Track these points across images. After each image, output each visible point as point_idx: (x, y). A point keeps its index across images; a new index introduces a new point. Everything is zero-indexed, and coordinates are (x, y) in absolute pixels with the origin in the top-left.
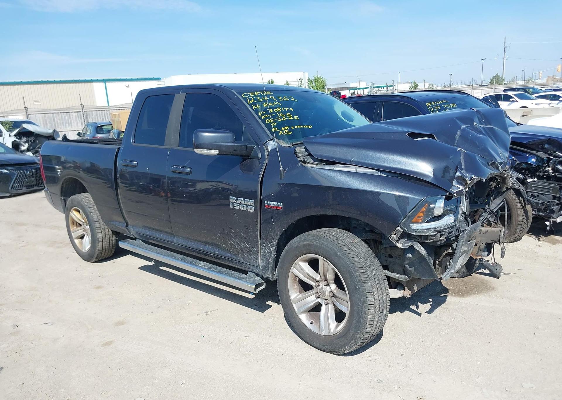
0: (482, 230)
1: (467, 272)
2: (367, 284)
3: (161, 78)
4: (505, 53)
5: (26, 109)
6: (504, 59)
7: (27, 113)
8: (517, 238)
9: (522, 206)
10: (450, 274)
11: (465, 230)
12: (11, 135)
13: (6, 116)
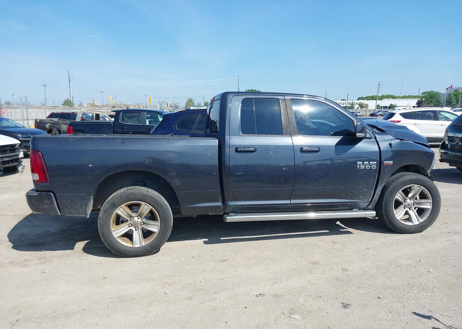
4: (70, 84)
6: (70, 88)
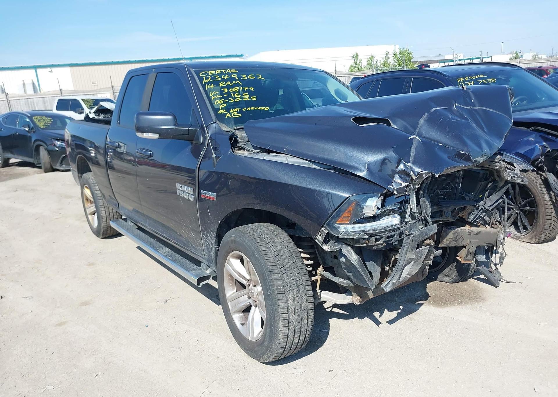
0: (472, 231)
1: (459, 277)
2: (279, 290)
3: (243, 55)
5: (113, 88)
7: (113, 91)
8: (546, 239)
9: (552, 201)
10: (391, 284)
11: (411, 234)
12: (91, 112)
13: (96, 94)
